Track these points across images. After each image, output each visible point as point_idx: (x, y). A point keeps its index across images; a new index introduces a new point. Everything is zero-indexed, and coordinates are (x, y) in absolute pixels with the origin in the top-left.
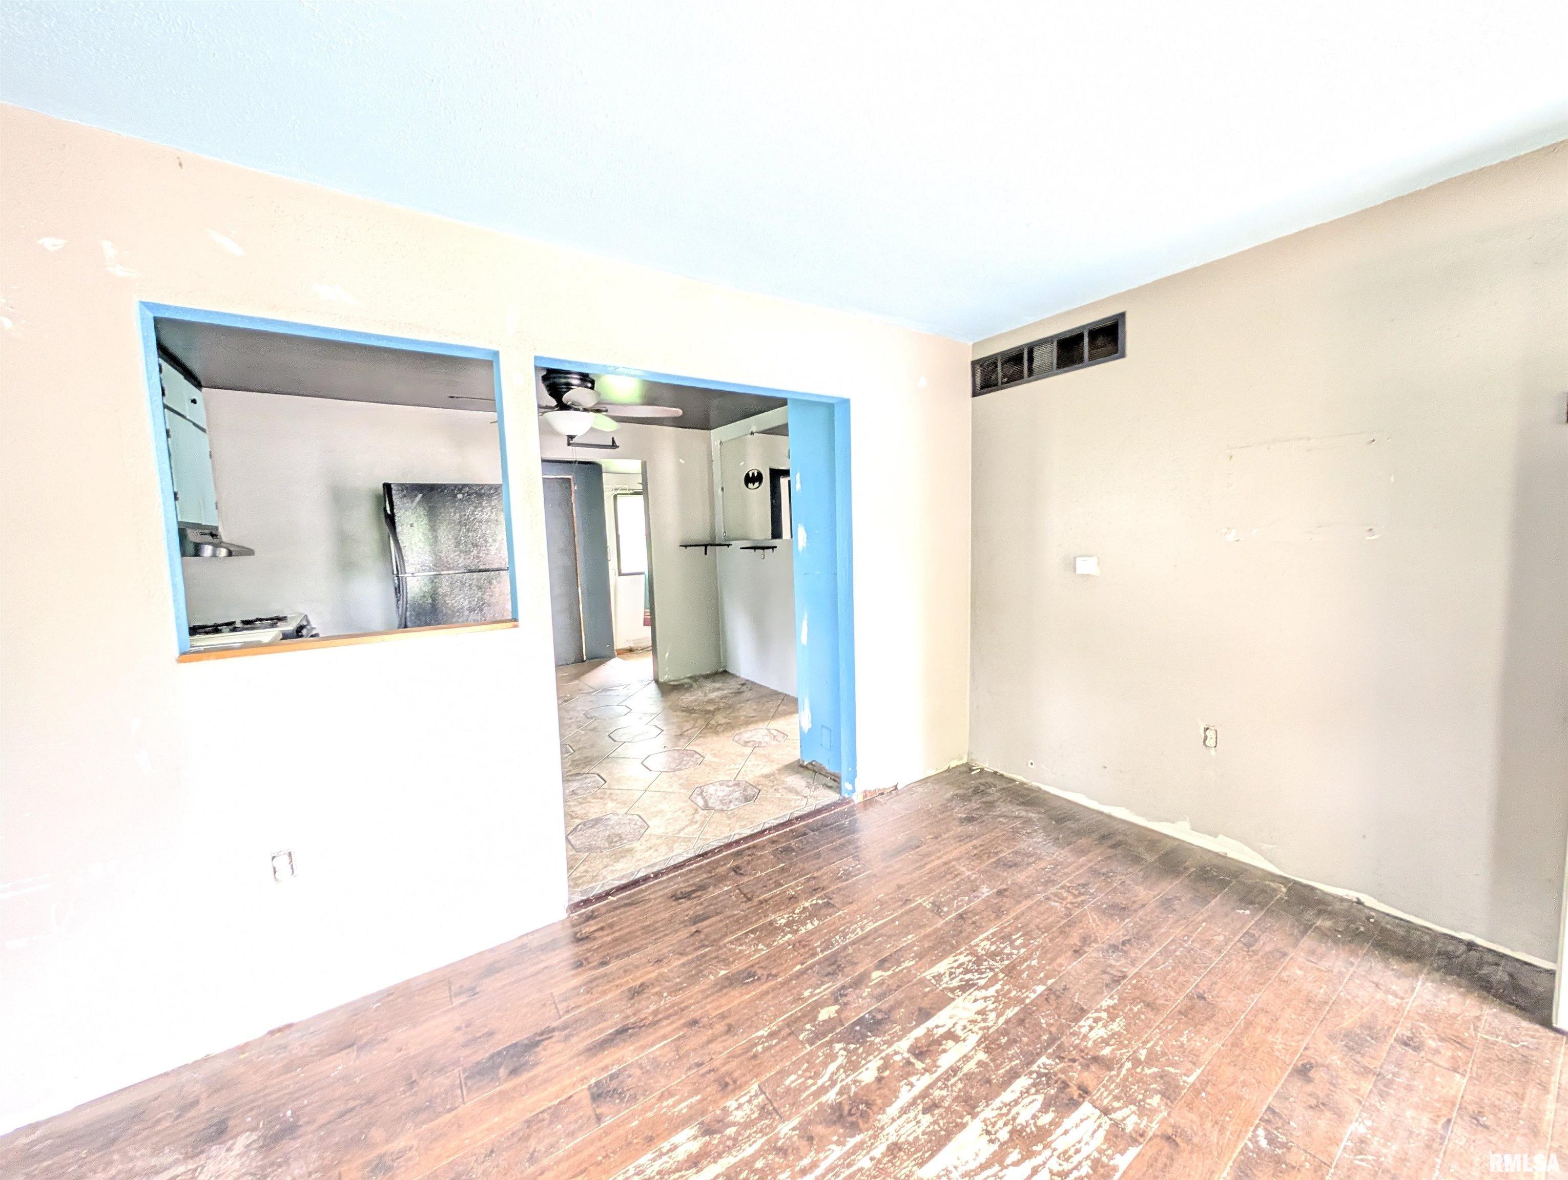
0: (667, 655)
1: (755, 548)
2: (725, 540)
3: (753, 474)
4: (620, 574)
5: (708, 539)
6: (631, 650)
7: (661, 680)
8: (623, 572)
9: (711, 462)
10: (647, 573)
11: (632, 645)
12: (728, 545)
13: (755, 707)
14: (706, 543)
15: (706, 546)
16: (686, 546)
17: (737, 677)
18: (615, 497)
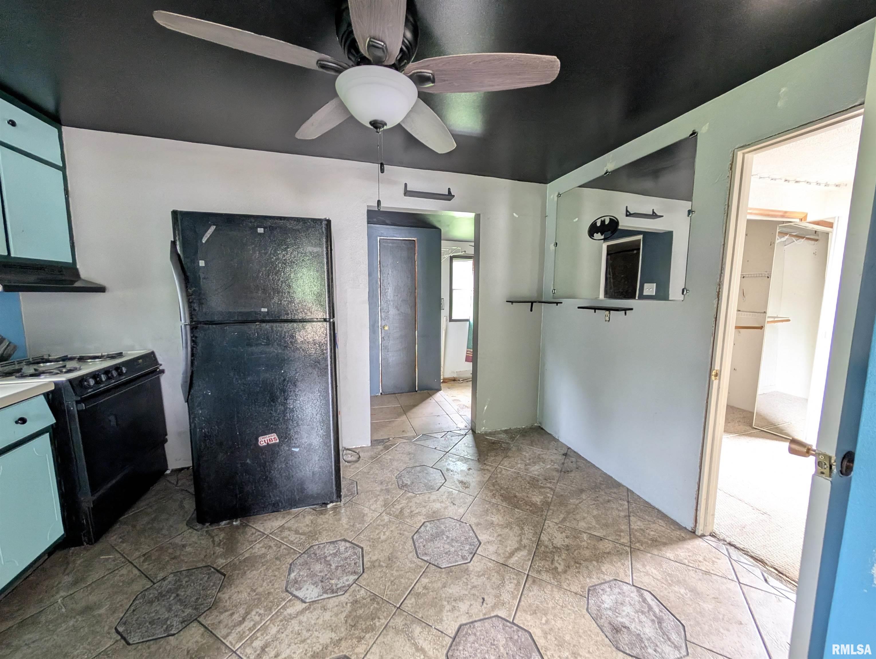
0: (485, 408)
1: (595, 309)
2: (554, 298)
3: (603, 222)
4: (451, 320)
5: (535, 295)
6: (454, 380)
7: (478, 431)
8: (454, 317)
9: (544, 216)
10: (472, 321)
11: (455, 376)
12: (557, 303)
13: (595, 512)
14: (533, 300)
15: (532, 303)
16: (512, 302)
17: (557, 441)
18: (451, 258)
